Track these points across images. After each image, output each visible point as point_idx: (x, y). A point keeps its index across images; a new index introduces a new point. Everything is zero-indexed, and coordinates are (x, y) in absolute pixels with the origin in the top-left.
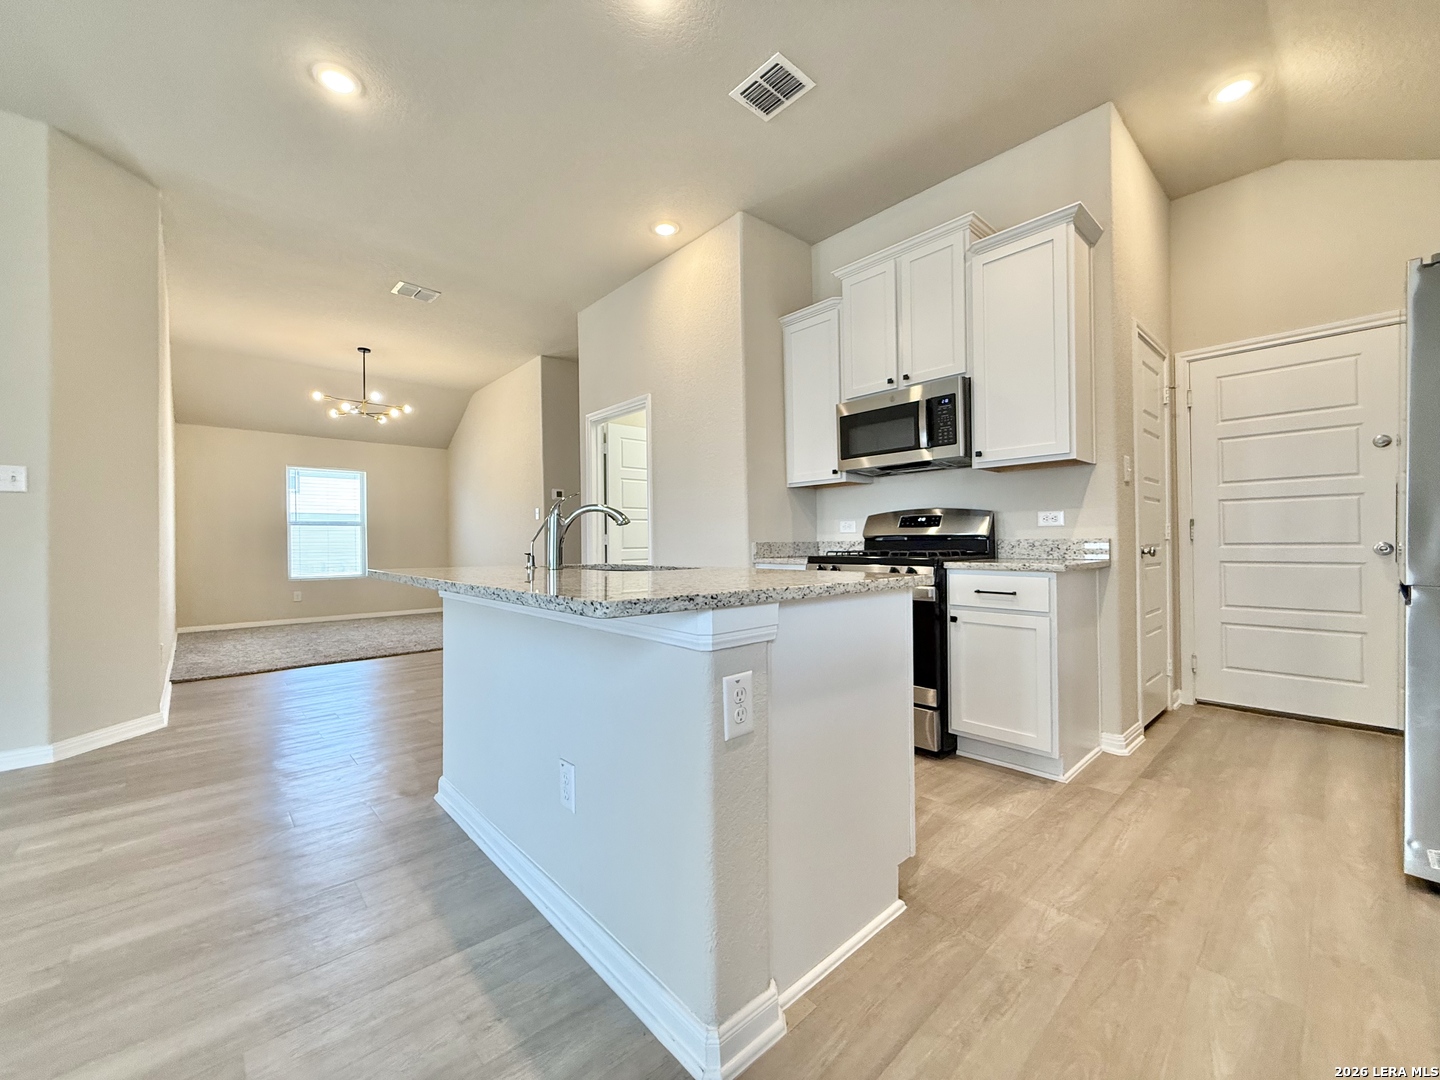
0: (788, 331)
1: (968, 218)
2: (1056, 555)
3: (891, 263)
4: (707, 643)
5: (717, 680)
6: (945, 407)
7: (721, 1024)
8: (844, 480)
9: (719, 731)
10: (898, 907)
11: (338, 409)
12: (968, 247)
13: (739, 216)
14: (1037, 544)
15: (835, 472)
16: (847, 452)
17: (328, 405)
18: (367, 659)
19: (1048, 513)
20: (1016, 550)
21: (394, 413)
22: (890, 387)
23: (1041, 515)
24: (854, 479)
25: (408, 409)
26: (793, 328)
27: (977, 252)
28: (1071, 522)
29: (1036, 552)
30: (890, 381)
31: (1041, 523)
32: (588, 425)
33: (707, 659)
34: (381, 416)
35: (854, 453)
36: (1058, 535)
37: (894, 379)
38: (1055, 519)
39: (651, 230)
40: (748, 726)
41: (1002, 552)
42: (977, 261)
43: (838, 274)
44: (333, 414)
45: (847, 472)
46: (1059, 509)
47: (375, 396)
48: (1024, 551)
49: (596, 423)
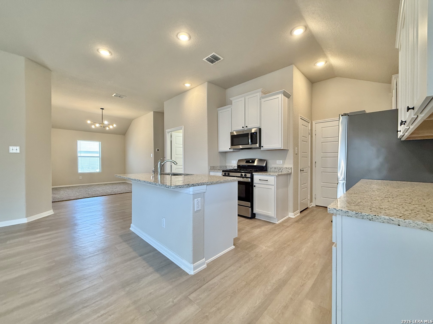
0: (219, 112)
1: (260, 90)
2: (280, 171)
3: (243, 98)
4: (191, 193)
5: (194, 199)
6: (255, 135)
7: (193, 264)
8: (232, 151)
9: (194, 209)
10: (233, 247)
11: (95, 126)
12: (261, 96)
13: (206, 83)
14: (276, 168)
15: (230, 149)
16: (232, 144)
17: (92, 124)
18: (104, 196)
19: (278, 161)
20: (272, 169)
21: (111, 127)
22: (242, 129)
23: (277, 161)
24: (234, 150)
25: (115, 125)
26: (220, 111)
27: (263, 98)
28: (284, 163)
29: (276, 170)
30: (243, 127)
31: (277, 163)
32: (167, 133)
33: (192, 196)
34: (107, 127)
35: (234, 145)
36: (281, 166)
37: (244, 127)
38: (280, 162)
39: (184, 84)
40: (200, 209)
41: (269, 169)
42: (263, 100)
43: (231, 99)
44: (93, 127)
45: (233, 149)
46: (281, 160)
47: (106, 122)
48: (273, 170)
49: (169, 132)
